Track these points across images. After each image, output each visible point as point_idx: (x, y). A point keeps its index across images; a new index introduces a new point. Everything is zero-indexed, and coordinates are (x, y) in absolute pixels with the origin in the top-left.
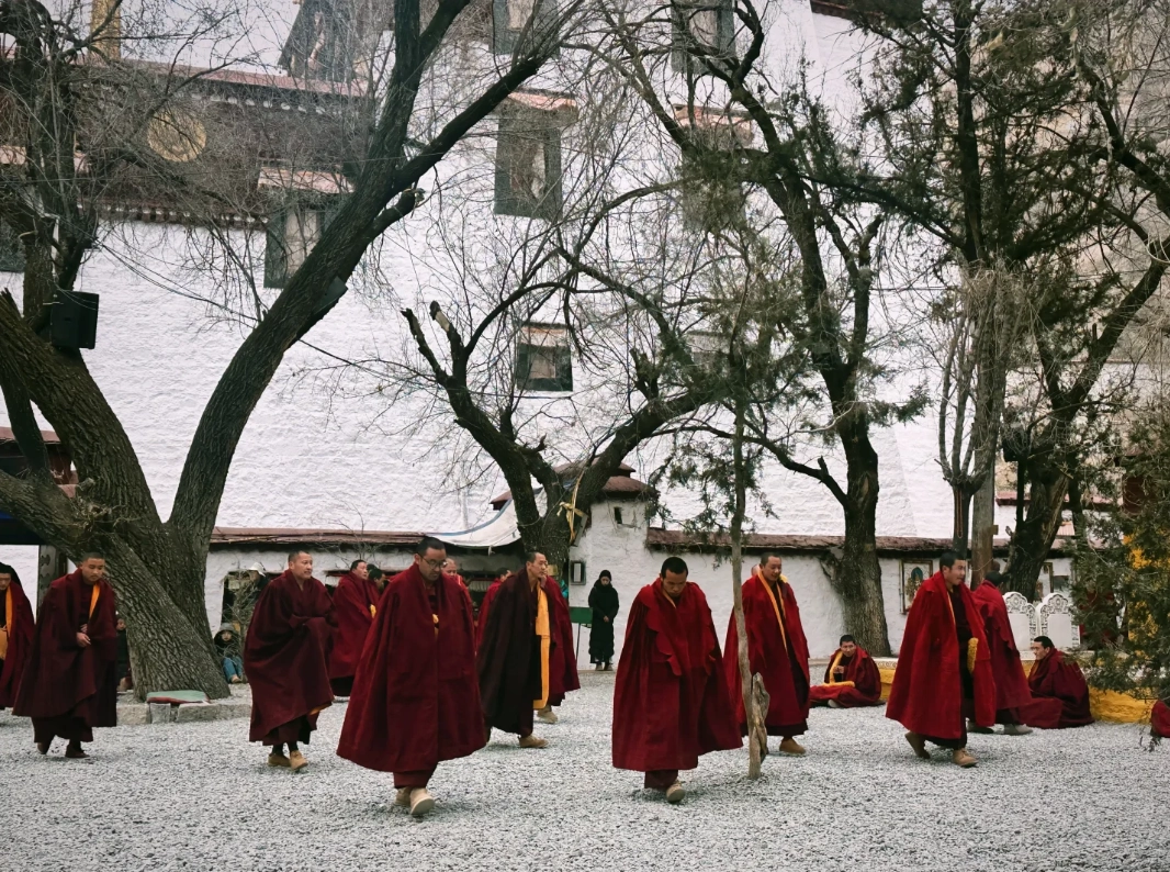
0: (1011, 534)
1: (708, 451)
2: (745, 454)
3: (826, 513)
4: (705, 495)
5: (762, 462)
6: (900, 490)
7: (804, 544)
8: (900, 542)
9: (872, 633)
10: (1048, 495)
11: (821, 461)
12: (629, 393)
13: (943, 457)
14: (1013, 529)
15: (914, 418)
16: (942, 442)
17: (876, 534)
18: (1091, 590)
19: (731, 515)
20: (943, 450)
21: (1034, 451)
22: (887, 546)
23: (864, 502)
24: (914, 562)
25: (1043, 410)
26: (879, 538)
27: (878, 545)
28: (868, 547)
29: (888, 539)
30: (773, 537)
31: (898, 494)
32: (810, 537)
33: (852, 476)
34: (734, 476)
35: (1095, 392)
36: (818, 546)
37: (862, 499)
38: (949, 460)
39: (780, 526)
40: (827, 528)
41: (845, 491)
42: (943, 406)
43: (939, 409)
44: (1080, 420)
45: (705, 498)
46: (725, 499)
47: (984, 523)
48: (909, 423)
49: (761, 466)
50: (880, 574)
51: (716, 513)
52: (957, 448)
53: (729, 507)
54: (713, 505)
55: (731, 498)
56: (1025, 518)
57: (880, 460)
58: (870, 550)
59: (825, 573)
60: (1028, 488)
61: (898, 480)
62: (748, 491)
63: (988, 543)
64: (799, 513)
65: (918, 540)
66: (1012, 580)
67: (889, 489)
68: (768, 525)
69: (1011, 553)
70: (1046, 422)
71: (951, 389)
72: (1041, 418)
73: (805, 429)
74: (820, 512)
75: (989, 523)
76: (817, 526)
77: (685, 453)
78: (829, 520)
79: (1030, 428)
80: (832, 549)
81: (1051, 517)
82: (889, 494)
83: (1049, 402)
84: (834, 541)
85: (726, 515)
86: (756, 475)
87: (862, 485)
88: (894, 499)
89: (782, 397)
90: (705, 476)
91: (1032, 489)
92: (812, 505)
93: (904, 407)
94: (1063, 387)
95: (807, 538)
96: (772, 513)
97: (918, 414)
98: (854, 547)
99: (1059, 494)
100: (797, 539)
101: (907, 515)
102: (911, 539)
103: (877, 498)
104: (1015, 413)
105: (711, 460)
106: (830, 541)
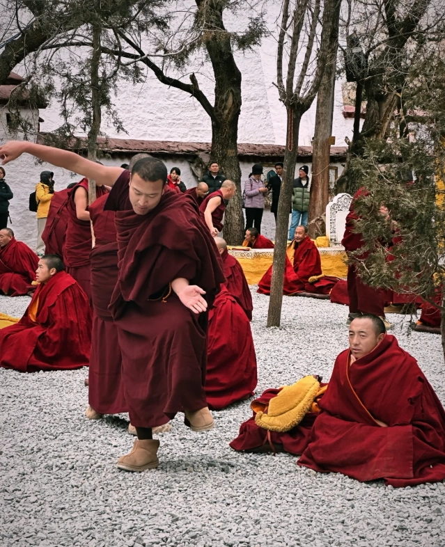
0: (349, 143)
1: (66, 71)
2: (100, 75)
3: (199, 122)
4: (65, 111)
5: (116, 83)
6: (262, 103)
7: (176, 149)
8: (258, 148)
9: (231, 225)
10: (380, 111)
11: (193, 78)
12: (17, 9)
13: (280, 81)
14: (351, 139)
15: (252, 46)
16: (280, 68)
17: (238, 141)
18: (369, 204)
19: (88, 129)
20: (280, 75)
21: (371, 73)
22: (248, 152)
23: (229, 113)
24: (269, 166)
25: (381, 36)
26: (241, 145)
27: (240, 150)
28: (230, 153)
29: (248, 145)
30: (149, 142)
31: (260, 107)
32: (182, 143)
33: (219, 91)
34: (90, 95)
35: (423, 23)
36: (188, 151)
37: (227, 111)
38: (285, 83)
39: (159, 132)
40: (199, 135)
41: (213, 104)
42: (282, 35)
43: (278, 39)
44: (411, 46)
45: (65, 113)
46: (82, 115)
47: (324, 135)
48: (247, 51)
49: (116, 86)
50: (240, 175)
51: (75, 128)
52: (291, 73)
53: (87, 121)
54: (71, 120)
55: (88, 113)
56: (360, 130)
57: (244, 78)
58: (232, 155)
59: (194, 174)
60: (364, 105)
61: (261, 94)
62: (104, 109)
63: (326, 152)
64: (175, 121)
65: (273, 147)
66: (348, 182)
67: (253, 102)
68: (149, 132)
69: (348, 159)
70: (383, 47)
71: (290, 19)
72: (379, 44)
73: (158, 53)
74: (193, 121)
75: (328, 135)
76: (191, 133)
77: (45, 72)
78: (201, 128)
79: (368, 53)
80: (201, 154)
81: (381, 129)
82: (253, 106)
83: (387, 30)
84: (202, 147)
85: (85, 129)
86: (111, 94)
87: (226, 100)
88: (257, 111)
89: (133, 24)
90: (64, 93)
91: (368, 106)
92: (188, 114)
93: (243, 37)
94: (398, 17)
95: (178, 144)
96: (123, 129)
97: (255, 43)
98: (219, 153)
99: (389, 110)
100: (170, 144)
101: (268, 125)
102: (269, 146)
103: (240, 111)
104: (357, 39)
105: (70, 80)
106: (199, 147)
